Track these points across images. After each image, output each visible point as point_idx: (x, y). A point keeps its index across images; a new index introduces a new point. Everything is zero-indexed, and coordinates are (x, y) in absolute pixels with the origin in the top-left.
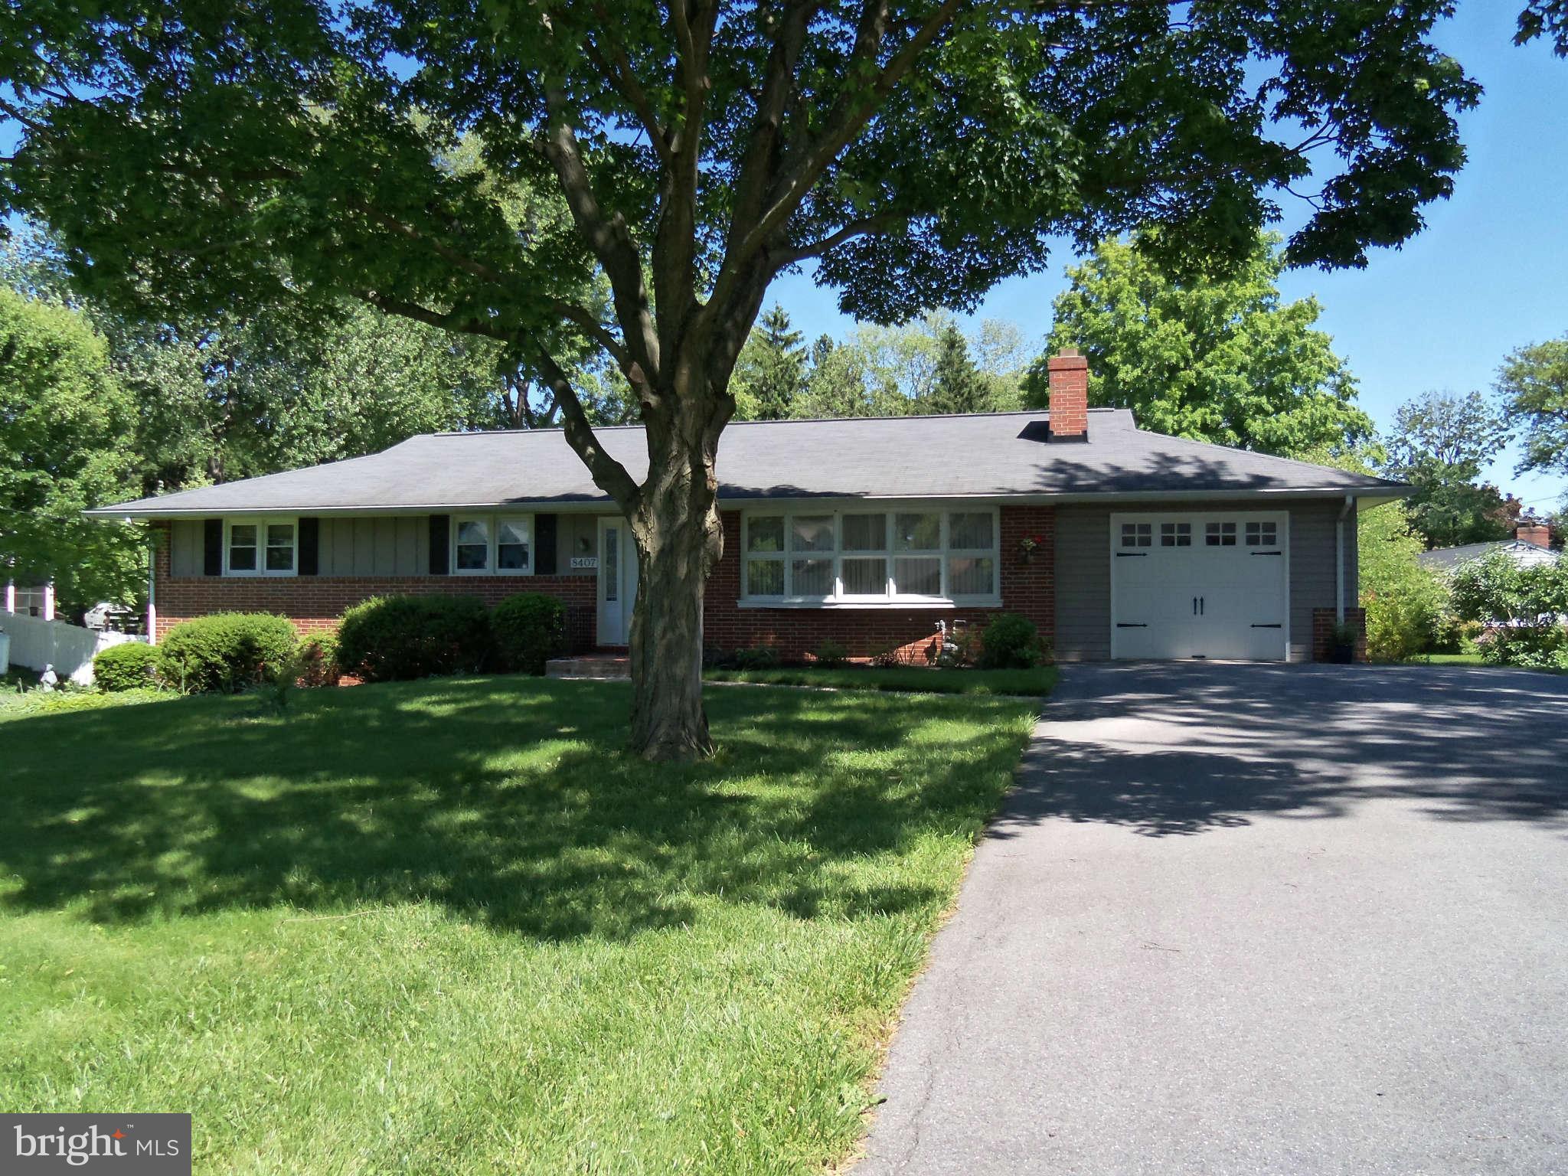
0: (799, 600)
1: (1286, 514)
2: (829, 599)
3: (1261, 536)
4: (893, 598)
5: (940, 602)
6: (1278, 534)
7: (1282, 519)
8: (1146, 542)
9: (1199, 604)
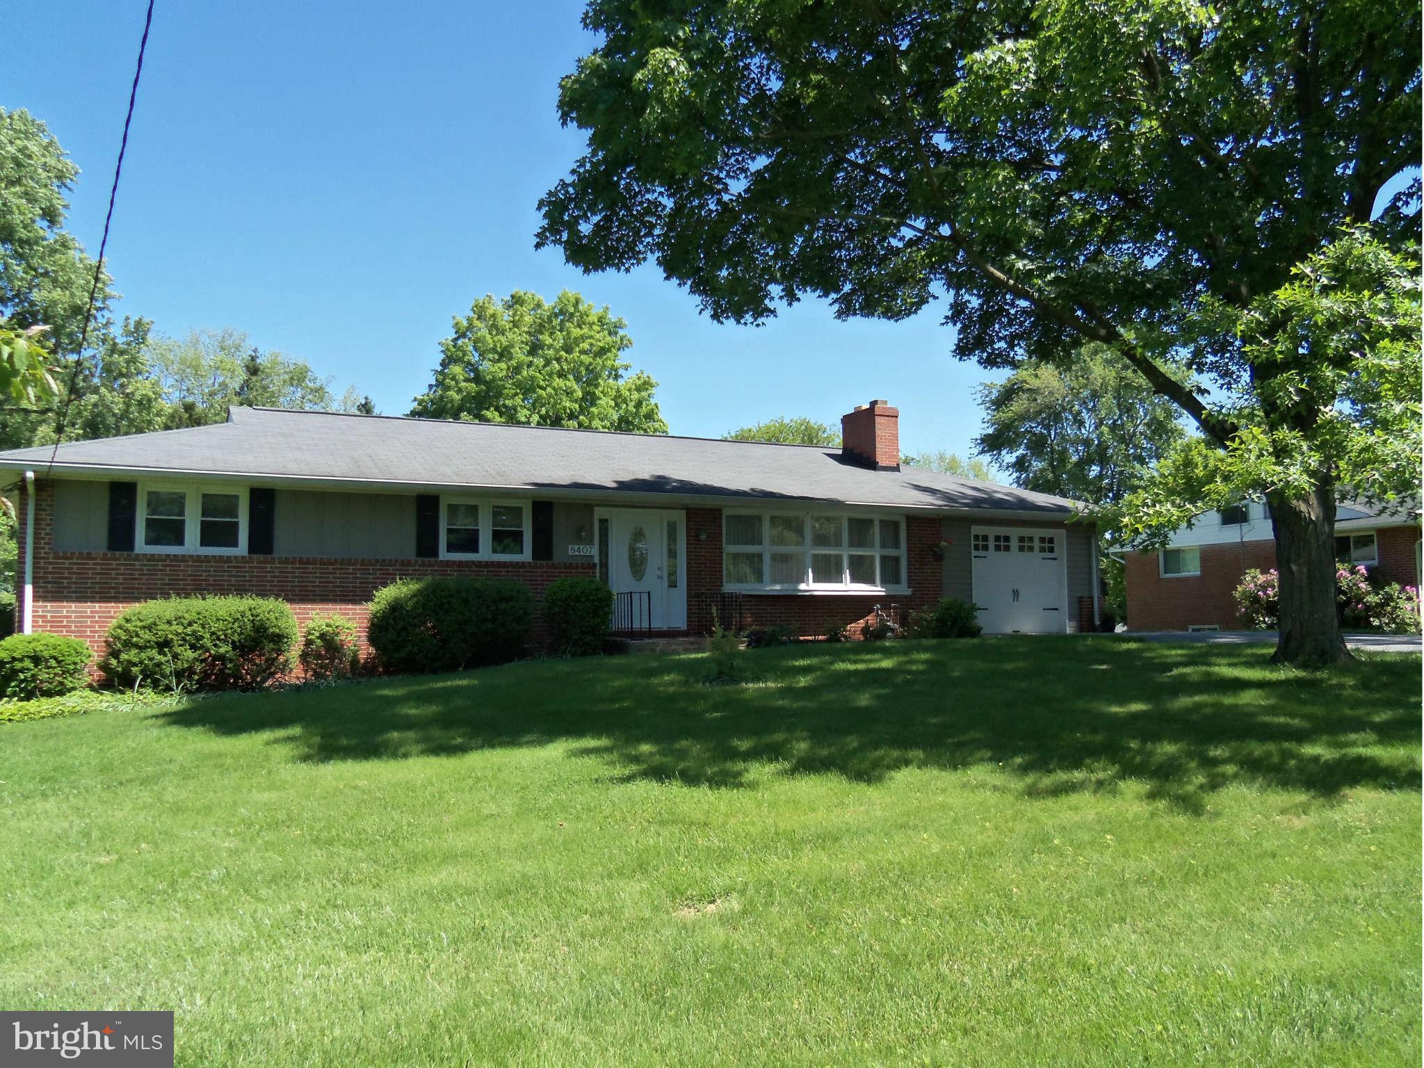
0: (778, 587)
1: (1063, 532)
2: (802, 586)
3: (1048, 545)
4: (847, 587)
5: (876, 590)
6: (1055, 545)
7: (1060, 535)
8: (986, 548)
9: (1016, 593)
